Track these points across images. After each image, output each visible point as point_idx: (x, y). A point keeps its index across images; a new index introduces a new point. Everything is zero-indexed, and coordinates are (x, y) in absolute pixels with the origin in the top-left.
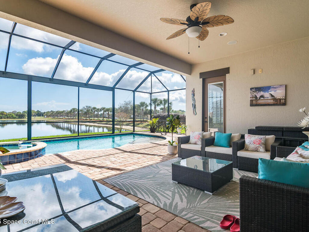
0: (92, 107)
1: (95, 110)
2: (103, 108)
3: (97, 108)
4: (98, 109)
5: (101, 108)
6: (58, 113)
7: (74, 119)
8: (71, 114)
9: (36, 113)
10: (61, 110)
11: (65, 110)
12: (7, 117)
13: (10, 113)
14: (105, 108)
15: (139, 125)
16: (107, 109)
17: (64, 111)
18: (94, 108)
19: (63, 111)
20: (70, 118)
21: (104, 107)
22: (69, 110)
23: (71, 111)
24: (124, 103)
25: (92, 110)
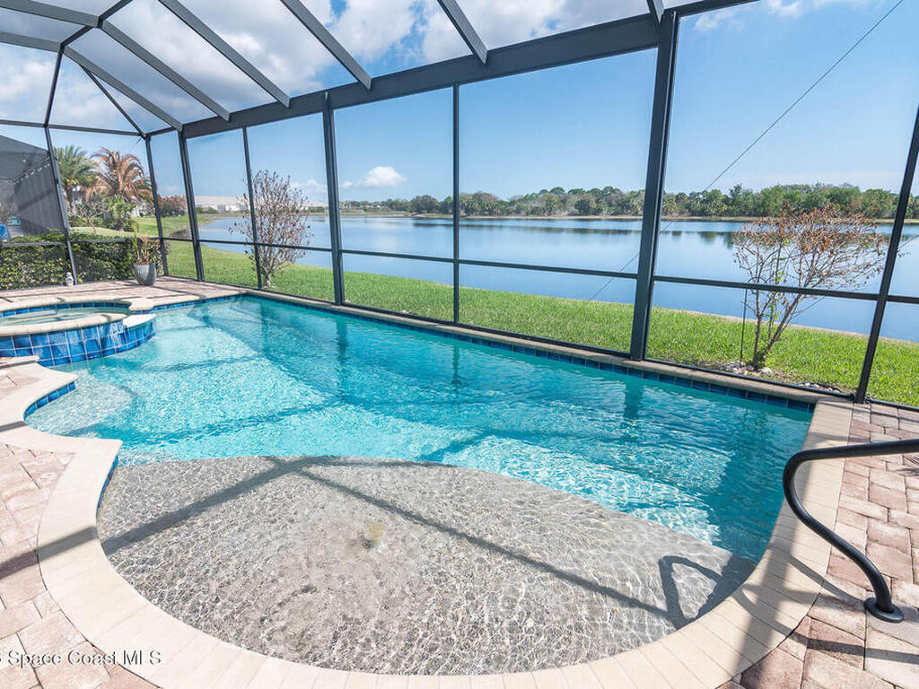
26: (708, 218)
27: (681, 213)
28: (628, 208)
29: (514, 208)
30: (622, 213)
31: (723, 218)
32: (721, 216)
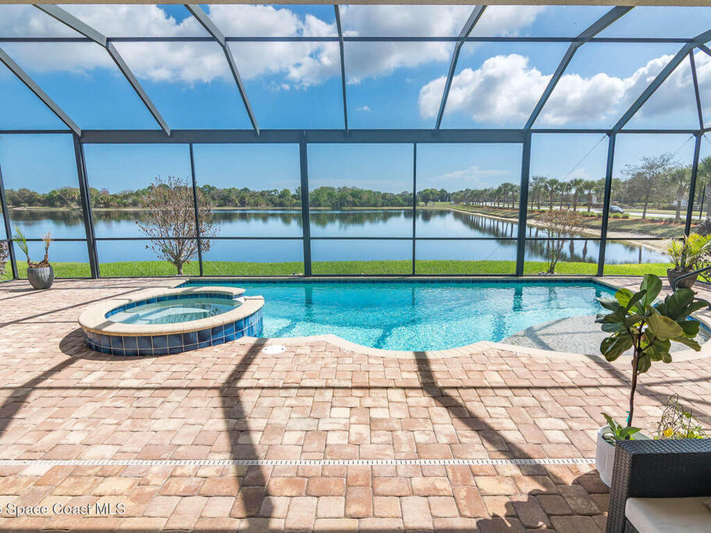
0: (548, 179)
1: (555, 186)
2: (576, 180)
3: (561, 181)
4: (562, 185)
5: (571, 182)
6: (476, 195)
8: (499, 198)
9: (438, 195)
11: (487, 188)
12: (391, 204)
14: (581, 181)
16: (587, 182)
17: (486, 190)
18: (553, 182)
19: (483, 189)
20: (496, 205)
21: (578, 178)
22: (496, 188)
23: (500, 189)
24: (641, 164)
25: (546, 187)
26: (285, 208)
27: (267, 205)
28: (229, 201)
29: (130, 201)
30: (225, 205)
31: (295, 208)
32: (293, 206)
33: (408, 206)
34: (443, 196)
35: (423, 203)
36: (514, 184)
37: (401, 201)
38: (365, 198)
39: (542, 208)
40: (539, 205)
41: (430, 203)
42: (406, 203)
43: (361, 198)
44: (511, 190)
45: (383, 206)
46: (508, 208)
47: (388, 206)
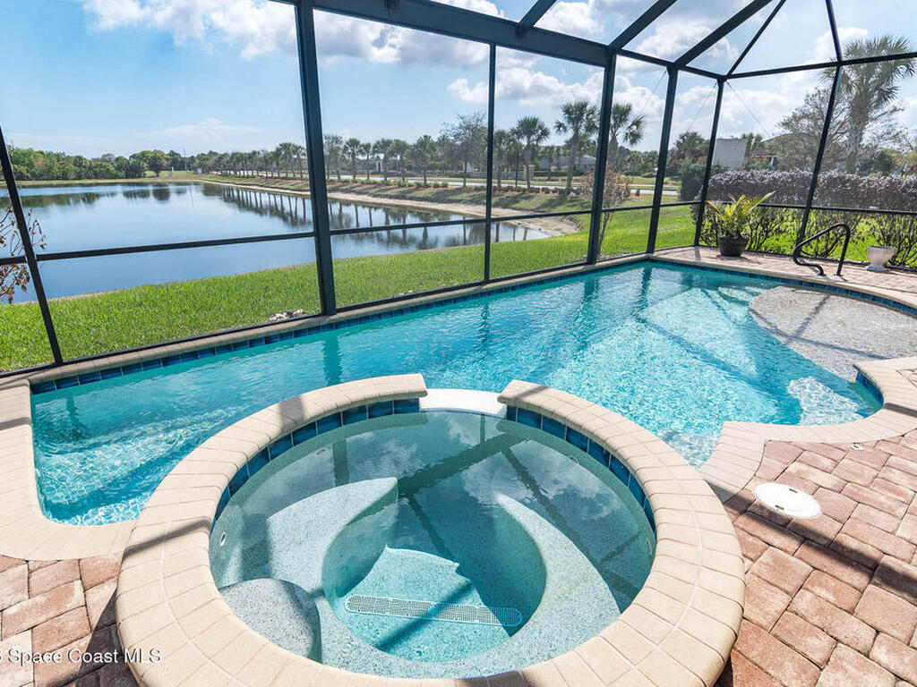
0: (346, 139)
1: (356, 149)
2: (383, 140)
3: (363, 141)
4: (367, 147)
5: (378, 143)
6: (238, 160)
7: (290, 179)
8: (278, 164)
9: (167, 160)
10: (247, 150)
11: (257, 149)
12: (95, 174)
13: (97, 159)
15: (517, 202)
16: (398, 143)
17: (254, 153)
18: (353, 143)
19: (250, 152)
20: (276, 175)
22: (271, 148)
23: (278, 151)
24: (458, 124)
25: (346, 148)
33: (127, 177)
34: (177, 163)
35: (152, 173)
36: (297, 144)
37: (112, 169)
38: (39, 164)
39: (344, 177)
40: (338, 174)
41: (163, 173)
42: (123, 173)
43: (30, 165)
44: (295, 152)
45: (79, 178)
46: (294, 179)
47: (90, 178)
